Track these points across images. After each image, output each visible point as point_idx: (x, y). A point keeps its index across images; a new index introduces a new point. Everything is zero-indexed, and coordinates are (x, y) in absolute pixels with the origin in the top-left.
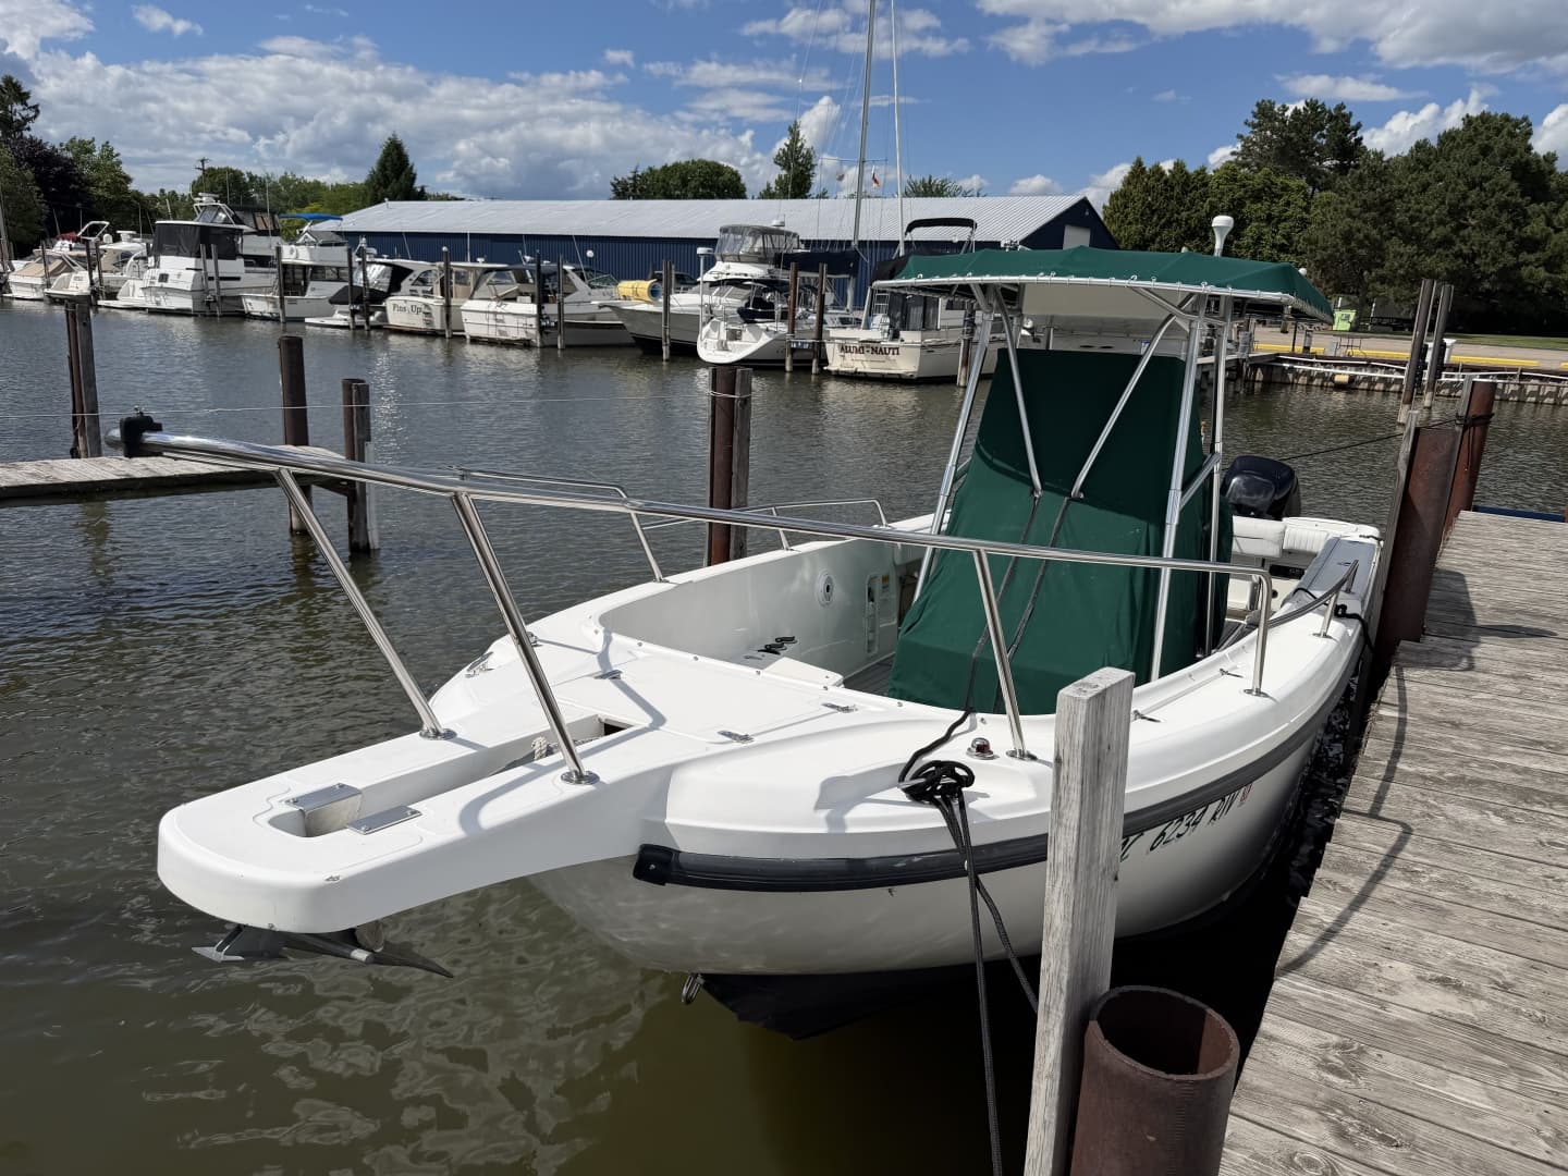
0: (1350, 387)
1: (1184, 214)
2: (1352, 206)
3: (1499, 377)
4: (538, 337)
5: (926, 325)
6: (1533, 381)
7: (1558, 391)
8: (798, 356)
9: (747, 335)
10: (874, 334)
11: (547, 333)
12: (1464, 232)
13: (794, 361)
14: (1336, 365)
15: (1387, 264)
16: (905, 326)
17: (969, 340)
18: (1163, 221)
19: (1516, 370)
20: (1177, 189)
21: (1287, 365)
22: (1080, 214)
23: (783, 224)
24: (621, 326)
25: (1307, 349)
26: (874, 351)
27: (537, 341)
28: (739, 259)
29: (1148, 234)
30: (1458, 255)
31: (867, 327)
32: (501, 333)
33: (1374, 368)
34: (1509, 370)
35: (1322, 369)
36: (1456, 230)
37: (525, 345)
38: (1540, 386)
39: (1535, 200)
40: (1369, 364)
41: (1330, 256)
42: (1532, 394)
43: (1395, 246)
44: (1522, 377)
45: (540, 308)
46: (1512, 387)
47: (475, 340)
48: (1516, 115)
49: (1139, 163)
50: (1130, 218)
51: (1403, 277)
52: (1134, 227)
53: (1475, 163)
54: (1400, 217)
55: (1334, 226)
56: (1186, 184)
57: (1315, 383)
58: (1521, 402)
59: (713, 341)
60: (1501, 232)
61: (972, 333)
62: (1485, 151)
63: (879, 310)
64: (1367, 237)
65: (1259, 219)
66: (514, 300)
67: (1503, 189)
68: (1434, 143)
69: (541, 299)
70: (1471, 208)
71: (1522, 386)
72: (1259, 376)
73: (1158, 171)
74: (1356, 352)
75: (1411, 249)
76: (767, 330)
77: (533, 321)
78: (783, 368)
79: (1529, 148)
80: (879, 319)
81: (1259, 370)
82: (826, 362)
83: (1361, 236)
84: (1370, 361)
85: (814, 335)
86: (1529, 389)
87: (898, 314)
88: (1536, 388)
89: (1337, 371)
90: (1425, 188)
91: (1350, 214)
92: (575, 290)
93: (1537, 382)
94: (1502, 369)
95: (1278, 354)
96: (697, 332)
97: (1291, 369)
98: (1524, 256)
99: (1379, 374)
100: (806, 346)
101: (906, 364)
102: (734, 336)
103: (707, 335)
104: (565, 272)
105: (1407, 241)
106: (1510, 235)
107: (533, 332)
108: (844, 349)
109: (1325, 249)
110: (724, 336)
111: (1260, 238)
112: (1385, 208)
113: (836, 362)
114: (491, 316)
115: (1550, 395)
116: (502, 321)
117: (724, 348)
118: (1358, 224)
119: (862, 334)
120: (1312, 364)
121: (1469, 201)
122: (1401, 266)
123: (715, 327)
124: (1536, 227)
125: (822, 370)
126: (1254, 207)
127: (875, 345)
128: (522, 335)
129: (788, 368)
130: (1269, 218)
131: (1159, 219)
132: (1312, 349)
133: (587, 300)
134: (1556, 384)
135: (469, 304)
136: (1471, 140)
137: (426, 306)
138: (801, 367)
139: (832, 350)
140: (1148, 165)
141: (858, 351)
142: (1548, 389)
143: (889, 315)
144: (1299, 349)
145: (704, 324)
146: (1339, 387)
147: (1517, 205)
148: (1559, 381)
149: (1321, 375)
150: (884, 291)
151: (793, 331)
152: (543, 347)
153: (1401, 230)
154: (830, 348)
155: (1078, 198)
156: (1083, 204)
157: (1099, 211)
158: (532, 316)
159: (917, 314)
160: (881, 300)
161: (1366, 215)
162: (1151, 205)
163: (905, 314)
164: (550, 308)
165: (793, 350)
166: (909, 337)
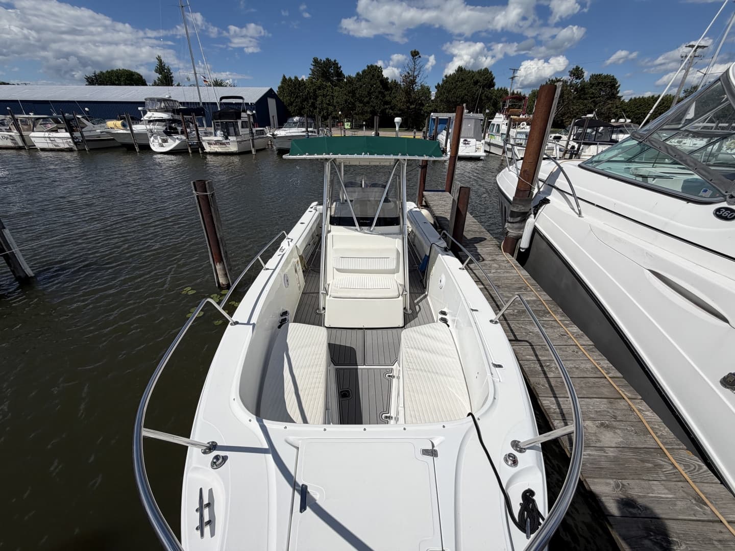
1: (301, 94)
2: (345, 92)
4: (75, 147)
5: (237, 134)
8: (192, 147)
9: (170, 140)
10: (219, 138)
11: (79, 145)
12: (372, 100)
13: (191, 149)
15: (357, 110)
16: (229, 135)
17: (253, 138)
20: (297, 86)
22: (270, 93)
23: (170, 97)
24: (113, 140)
26: (221, 144)
27: (75, 148)
28: (156, 111)
29: (292, 100)
30: (372, 106)
31: (216, 135)
32: (56, 146)
36: (370, 99)
37: (70, 150)
39: (386, 90)
41: (343, 107)
43: (358, 104)
45: (71, 134)
47: (43, 150)
48: (378, 66)
49: (284, 77)
50: (285, 95)
52: (287, 98)
53: (371, 80)
54: (357, 95)
55: (342, 98)
56: (299, 84)
59: (156, 144)
62: (373, 76)
63: (218, 129)
64: (351, 101)
65: (321, 96)
67: (379, 87)
68: (361, 73)
69: (70, 130)
70: (372, 93)
73: (290, 79)
75: (361, 105)
76: (178, 138)
77: (70, 140)
79: (383, 76)
80: (219, 132)
82: (204, 149)
83: (349, 101)
85: (197, 139)
87: (225, 130)
90: (361, 86)
91: (345, 94)
92: (87, 126)
96: (149, 140)
98: (385, 106)
100: (195, 144)
101: (233, 148)
102: (165, 141)
103: (153, 142)
104: (78, 118)
105: (360, 102)
106: (382, 100)
107: (72, 144)
108: (210, 144)
109: (341, 105)
110: (160, 141)
112: (353, 93)
113: (208, 149)
114: (47, 139)
116: (54, 141)
117: (162, 146)
118: (348, 98)
119: (214, 138)
121: (372, 91)
122: (360, 109)
123: (156, 138)
124: (388, 98)
125: (203, 152)
126: (319, 91)
127: (220, 142)
128: (67, 146)
129: (190, 152)
130: (324, 95)
131: (294, 95)
133: (93, 130)
135: (32, 134)
136: (369, 73)
137: (10, 136)
138: (195, 151)
139: (205, 144)
140: (287, 77)
141: (215, 144)
143: (222, 131)
145: (151, 137)
147: (382, 92)
150: (218, 122)
151: (188, 138)
152: (79, 150)
153: (358, 99)
154: (204, 144)
155: (269, 88)
156: (271, 90)
157: (276, 92)
158: (68, 138)
159: (232, 129)
160: (218, 125)
161: (349, 95)
162: (291, 91)
163: (228, 130)
164: (77, 134)
165: (190, 146)
166: (232, 138)
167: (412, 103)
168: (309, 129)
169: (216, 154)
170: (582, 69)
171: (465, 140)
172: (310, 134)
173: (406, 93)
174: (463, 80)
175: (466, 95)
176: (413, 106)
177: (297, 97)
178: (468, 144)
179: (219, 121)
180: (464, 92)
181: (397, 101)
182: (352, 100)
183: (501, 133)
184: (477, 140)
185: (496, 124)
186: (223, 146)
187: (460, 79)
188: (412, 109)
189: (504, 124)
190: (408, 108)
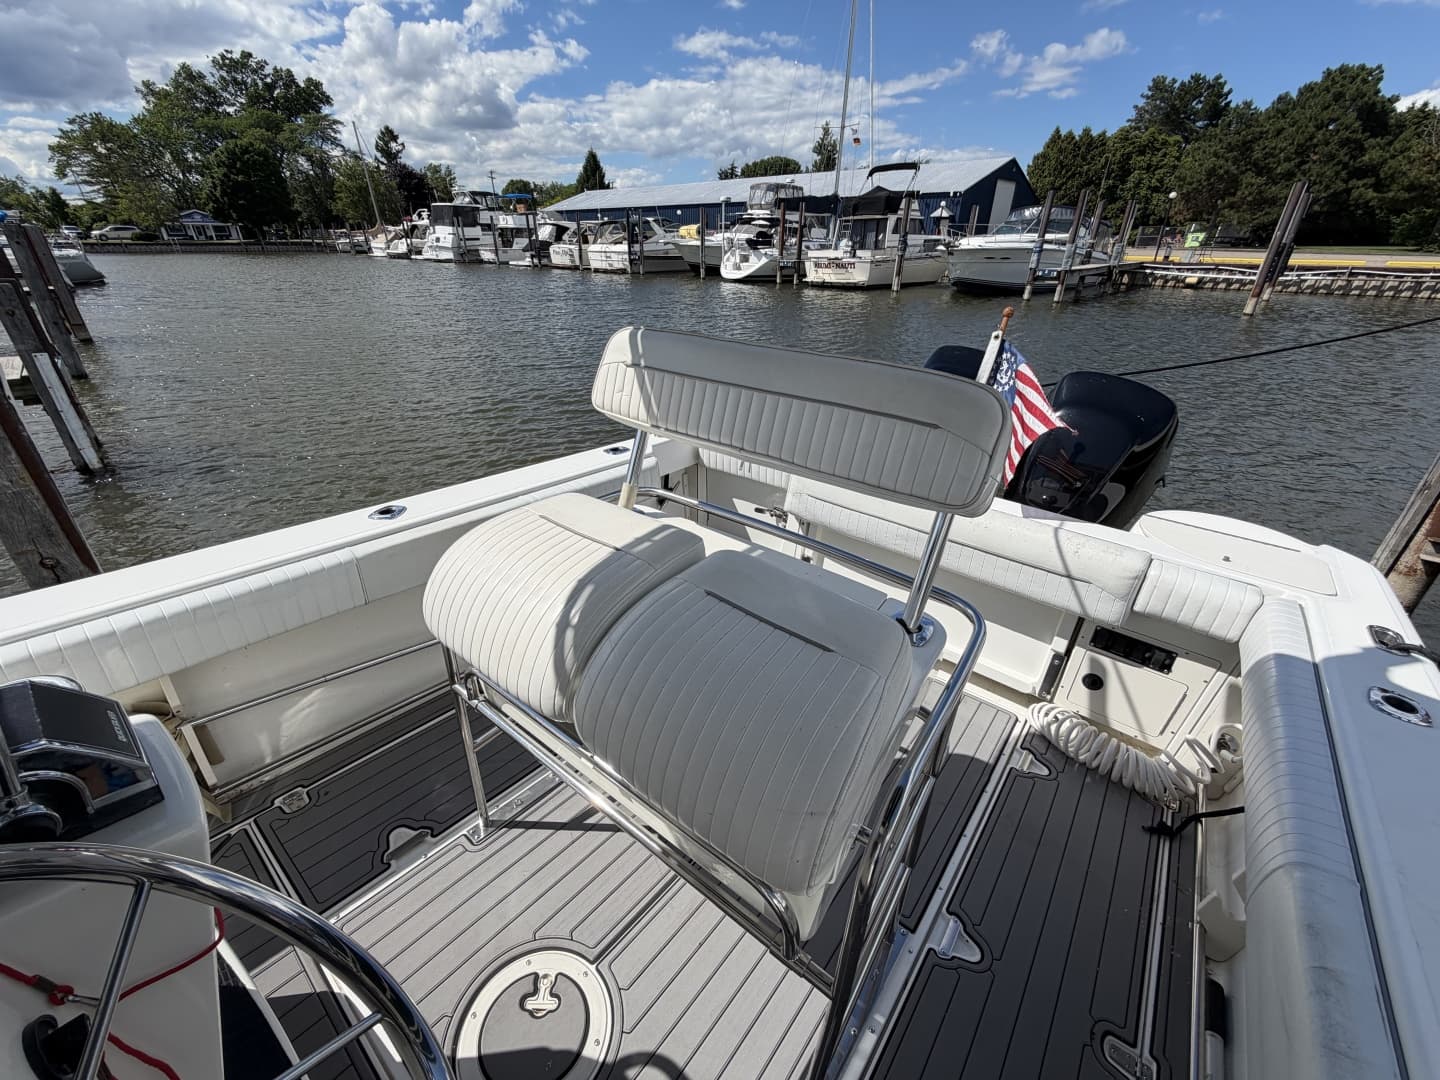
0: (1198, 285)
2: (1218, 148)
3: (1330, 275)
4: (629, 267)
5: (877, 246)
6: (1360, 277)
7: (1381, 286)
8: (785, 272)
9: (753, 258)
10: (839, 254)
11: (634, 264)
13: (782, 276)
14: (1188, 270)
15: (1239, 193)
16: (862, 247)
17: (902, 256)
18: (1070, 173)
19: (1347, 268)
20: (1083, 149)
21: (1148, 271)
22: (1010, 171)
24: (681, 258)
25: (1166, 257)
26: (838, 266)
27: (629, 270)
31: (836, 248)
32: (611, 265)
33: (1220, 271)
34: (1340, 268)
35: (1176, 273)
36: (1299, 166)
37: (623, 272)
38: (1366, 281)
39: (1374, 135)
40: (1217, 268)
41: (1194, 189)
42: (1357, 288)
43: (1249, 178)
44: (1352, 274)
46: (1340, 283)
47: (597, 271)
48: (1371, 65)
49: (1058, 131)
50: (1045, 174)
51: (1250, 204)
52: (1047, 179)
53: (1327, 108)
54: (1257, 154)
55: (1201, 165)
56: (1090, 144)
57: (1169, 284)
58: (1345, 295)
59: (730, 265)
60: (1338, 164)
61: (905, 250)
62: (1339, 96)
63: (844, 236)
64: (1227, 172)
65: (1140, 168)
66: (621, 243)
67: (1349, 128)
68: (1294, 95)
70: (1316, 146)
71: (1349, 281)
72: (1126, 279)
73: (1070, 136)
74: (1207, 259)
75: (1260, 180)
76: (766, 254)
77: (626, 256)
78: (775, 282)
79: (1377, 92)
80: (845, 243)
81: (1126, 276)
82: (805, 276)
83: (1222, 171)
84: (1219, 265)
85: (795, 257)
86: (1356, 284)
87: (858, 238)
88: (1362, 283)
89: (1189, 274)
90: (1279, 132)
91: (1216, 155)
92: (656, 234)
93: (1364, 277)
94: (1334, 268)
95: (1143, 263)
96: (721, 259)
97: (1152, 274)
98: (1353, 182)
99: (1224, 276)
100: (790, 265)
101: (859, 275)
102: (745, 259)
103: (728, 260)
104: (648, 222)
105: (1259, 174)
106: (1345, 166)
107: (627, 263)
108: (817, 265)
109: (1191, 184)
110: (738, 260)
111: (1140, 183)
112: (1246, 148)
113: (813, 275)
114: (604, 254)
115: (1374, 288)
116: (610, 257)
117: (739, 268)
118: (1222, 162)
119: (831, 254)
121: (1315, 141)
122: (1250, 194)
123: (733, 254)
124: (1372, 156)
125: (802, 282)
126: (1139, 159)
127: (838, 262)
128: (621, 266)
129: (778, 281)
130: (1148, 168)
131: (1067, 172)
132: (1171, 259)
133: (660, 240)
134: (1382, 279)
135: (591, 247)
136: (1327, 90)
137: (570, 250)
139: (809, 266)
140: (1063, 132)
141: (826, 267)
142: (1373, 283)
143: (851, 240)
144: (1160, 258)
145: (726, 252)
146: (1188, 286)
147: (1356, 141)
148: (1385, 276)
149: (1175, 278)
150: (848, 221)
151: (781, 254)
152: (633, 273)
153: (1256, 166)
154: (807, 264)
155: (1010, 158)
156: (1013, 162)
157: (1024, 167)
158: (624, 253)
159: (871, 238)
160: (846, 228)
161: (1229, 155)
162: (1062, 162)
163: (864, 238)
164: (637, 247)
165: (782, 268)
166: (865, 254)
168: (1048, 236)
169: (823, 286)
172: (1046, 246)
177: (1073, 175)
179: (851, 218)
182: (1233, 168)
186: (844, 271)
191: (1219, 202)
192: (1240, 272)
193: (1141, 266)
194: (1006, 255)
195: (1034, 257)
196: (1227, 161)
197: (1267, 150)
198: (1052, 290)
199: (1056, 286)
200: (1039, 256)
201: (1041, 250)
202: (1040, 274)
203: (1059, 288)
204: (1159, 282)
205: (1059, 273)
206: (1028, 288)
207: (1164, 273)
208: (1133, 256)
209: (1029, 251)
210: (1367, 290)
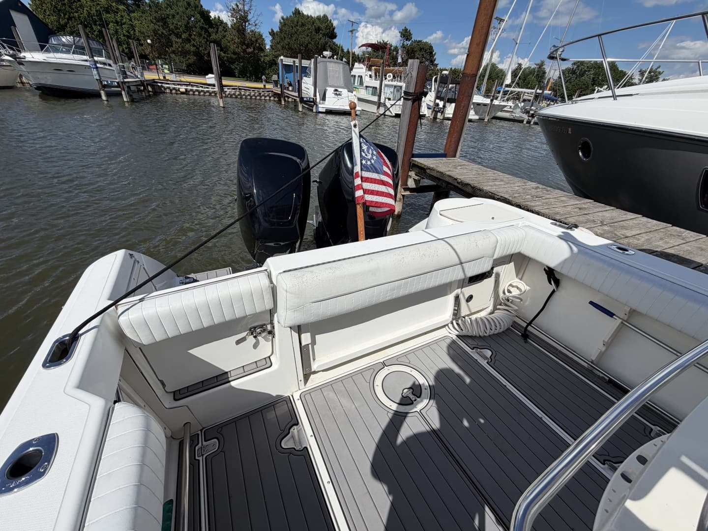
0: (186, 92)
1: (76, 14)
2: (151, 19)
3: (233, 89)
6: (243, 90)
12: (193, 37)
14: (178, 84)
15: (174, 46)
19: (237, 86)
21: (160, 84)
25: (164, 77)
29: (62, 22)
30: (194, 46)
33: (192, 86)
34: (235, 86)
35: (173, 86)
38: (245, 92)
39: (209, 27)
42: (244, 95)
43: (173, 38)
44: (240, 89)
51: (181, 52)
52: (52, 18)
53: (187, 9)
54: (171, 27)
57: (173, 92)
58: (241, 98)
60: (204, 38)
64: (162, 33)
65: (112, 22)
67: (200, 21)
70: (192, 28)
71: (240, 92)
72: (150, 89)
74: (183, 79)
75: (180, 40)
79: (202, 6)
81: (149, 87)
83: (160, 32)
84: (190, 83)
89: (180, 87)
90: (173, 16)
94: (233, 86)
95: (154, 80)
97: (162, 86)
99: (195, 88)
106: (207, 39)
111: (117, 31)
115: (249, 95)
118: (157, 27)
120: (168, 84)
121: (190, 25)
122: (179, 47)
130: (117, 22)
131: (65, 15)
132: (167, 78)
134: (249, 92)
142: (247, 93)
144: (162, 78)
146: (182, 93)
147: (205, 29)
148: (250, 90)
149: (174, 89)
153: (174, 33)
157: (28, 6)
161: (158, 23)
167: (248, 46)
168: (96, 59)
170: (410, 31)
171: (336, 90)
172: (98, 65)
173: (238, 31)
174: (303, 25)
175: (310, 43)
176: (250, 50)
178: (340, 95)
180: (307, 39)
181: (229, 42)
182: (164, 31)
183: (364, 85)
184: (348, 91)
185: (357, 75)
187: (300, 23)
188: (249, 53)
189: (367, 75)
190: (244, 51)
191: (167, 49)
192: (201, 87)
193: (154, 81)
194: (71, 69)
195: (95, 72)
196: (159, 27)
197: (174, 25)
198: (119, 94)
199: (121, 91)
200: (97, 71)
201: (97, 68)
202: (106, 83)
203: (123, 93)
204: (168, 91)
205: (118, 83)
206: (103, 93)
207: (168, 85)
208: (149, 76)
209: (89, 67)
210: (247, 96)
